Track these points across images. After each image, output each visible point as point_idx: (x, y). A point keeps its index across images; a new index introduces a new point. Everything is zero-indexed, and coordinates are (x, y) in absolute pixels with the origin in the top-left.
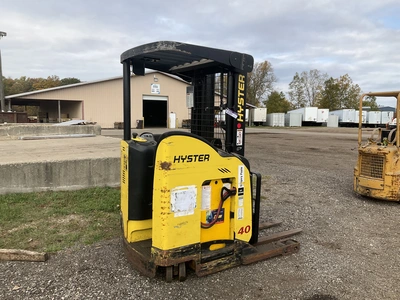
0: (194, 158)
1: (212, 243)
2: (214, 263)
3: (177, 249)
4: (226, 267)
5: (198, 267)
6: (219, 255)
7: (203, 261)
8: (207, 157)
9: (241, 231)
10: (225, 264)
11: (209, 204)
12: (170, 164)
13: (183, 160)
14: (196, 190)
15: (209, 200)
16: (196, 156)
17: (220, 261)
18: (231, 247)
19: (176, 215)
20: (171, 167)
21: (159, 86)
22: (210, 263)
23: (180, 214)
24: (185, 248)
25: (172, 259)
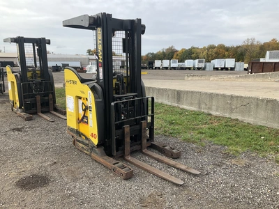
0: (72, 82)
2: (81, 145)
3: (69, 127)
6: (83, 142)
7: (77, 140)
9: (92, 135)
10: (85, 150)
11: (82, 111)
13: (69, 82)
14: (73, 100)
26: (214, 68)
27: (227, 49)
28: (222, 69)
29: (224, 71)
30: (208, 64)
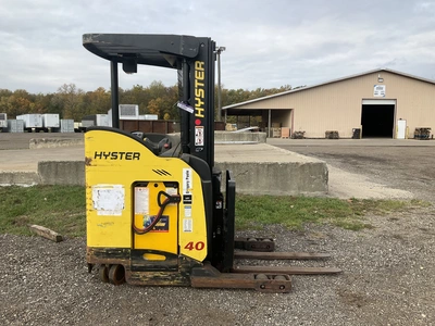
0: (119, 155)
1: (147, 251)
2: (149, 275)
3: (102, 249)
4: (167, 283)
5: (128, 274)
6: (156, 267)
7: (135, 269)
8: (137, 156)
9: (190, 246)
10: (165, 279)
11: (147, 208)
12: (90, 160)
13: (106, 156)
14: (123, 191)
15: (147, 203)
16: (122, 153)
17: (157, 274)
18: (174, 262)
19: (99, 214)
20: (92, 163)
21: (384, 87)
22: (144, 274)
23: (104, 213)
24: (111, 249)
25: (95, 257)
26: (25, 129)
27: (33, 98)
28: (38, 130)
29: (42, 134)
30: (13, 122)
